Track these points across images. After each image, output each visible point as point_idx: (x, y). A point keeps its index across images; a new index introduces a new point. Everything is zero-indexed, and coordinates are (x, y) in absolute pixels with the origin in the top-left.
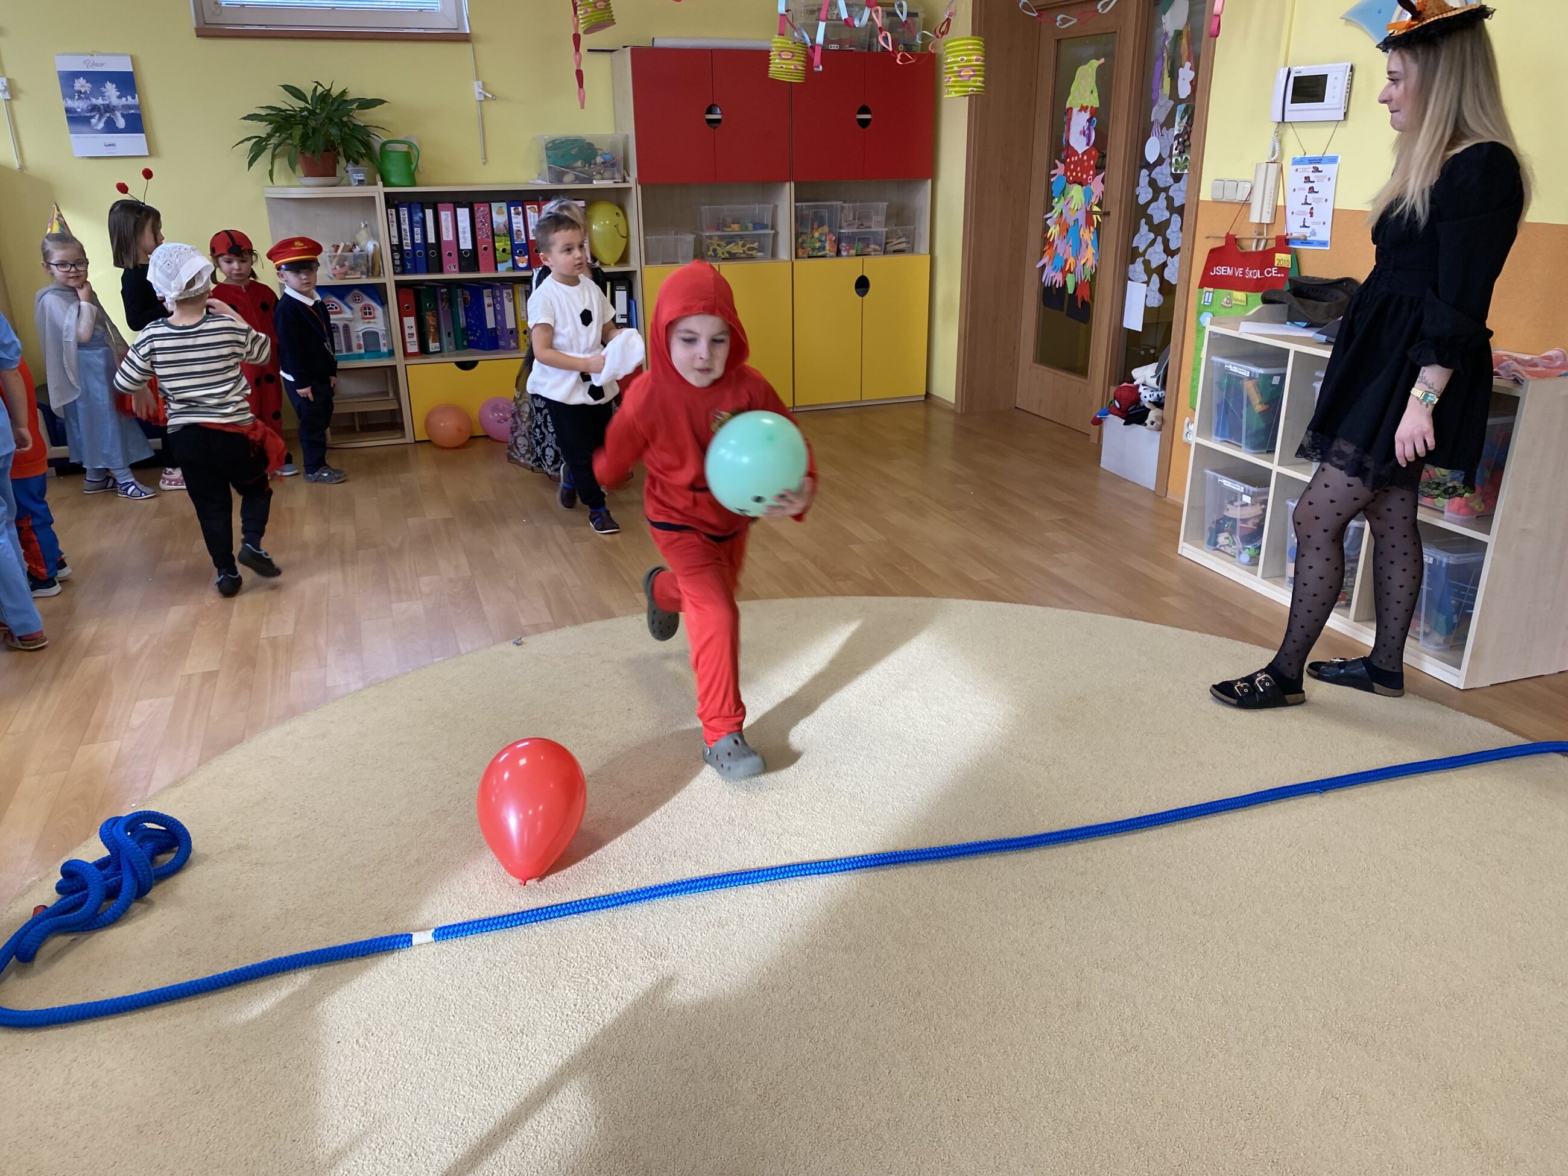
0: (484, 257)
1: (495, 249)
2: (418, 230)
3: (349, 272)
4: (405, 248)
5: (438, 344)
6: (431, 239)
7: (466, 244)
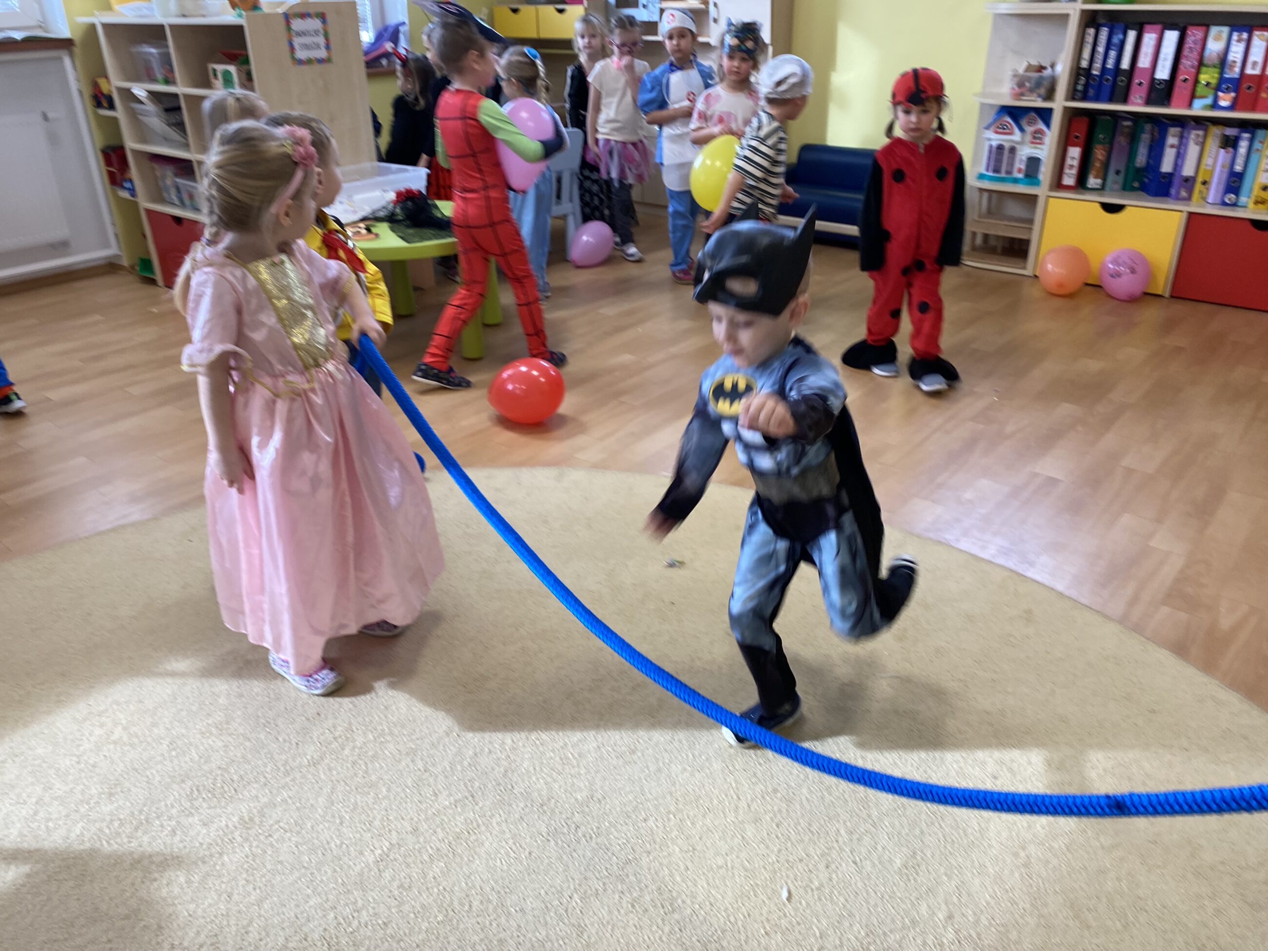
0: (1181, 90)
1: (1196, 81)
2: (1113, 54)
3: (1028, 93)
4: (1095, 72)
5: (1099, 181)
6: (1125, 64)
7: (1163, 73)
